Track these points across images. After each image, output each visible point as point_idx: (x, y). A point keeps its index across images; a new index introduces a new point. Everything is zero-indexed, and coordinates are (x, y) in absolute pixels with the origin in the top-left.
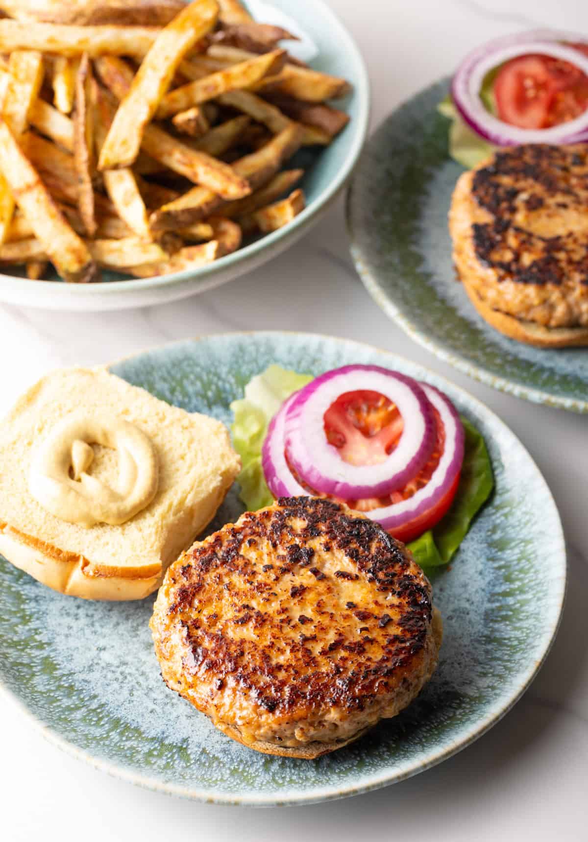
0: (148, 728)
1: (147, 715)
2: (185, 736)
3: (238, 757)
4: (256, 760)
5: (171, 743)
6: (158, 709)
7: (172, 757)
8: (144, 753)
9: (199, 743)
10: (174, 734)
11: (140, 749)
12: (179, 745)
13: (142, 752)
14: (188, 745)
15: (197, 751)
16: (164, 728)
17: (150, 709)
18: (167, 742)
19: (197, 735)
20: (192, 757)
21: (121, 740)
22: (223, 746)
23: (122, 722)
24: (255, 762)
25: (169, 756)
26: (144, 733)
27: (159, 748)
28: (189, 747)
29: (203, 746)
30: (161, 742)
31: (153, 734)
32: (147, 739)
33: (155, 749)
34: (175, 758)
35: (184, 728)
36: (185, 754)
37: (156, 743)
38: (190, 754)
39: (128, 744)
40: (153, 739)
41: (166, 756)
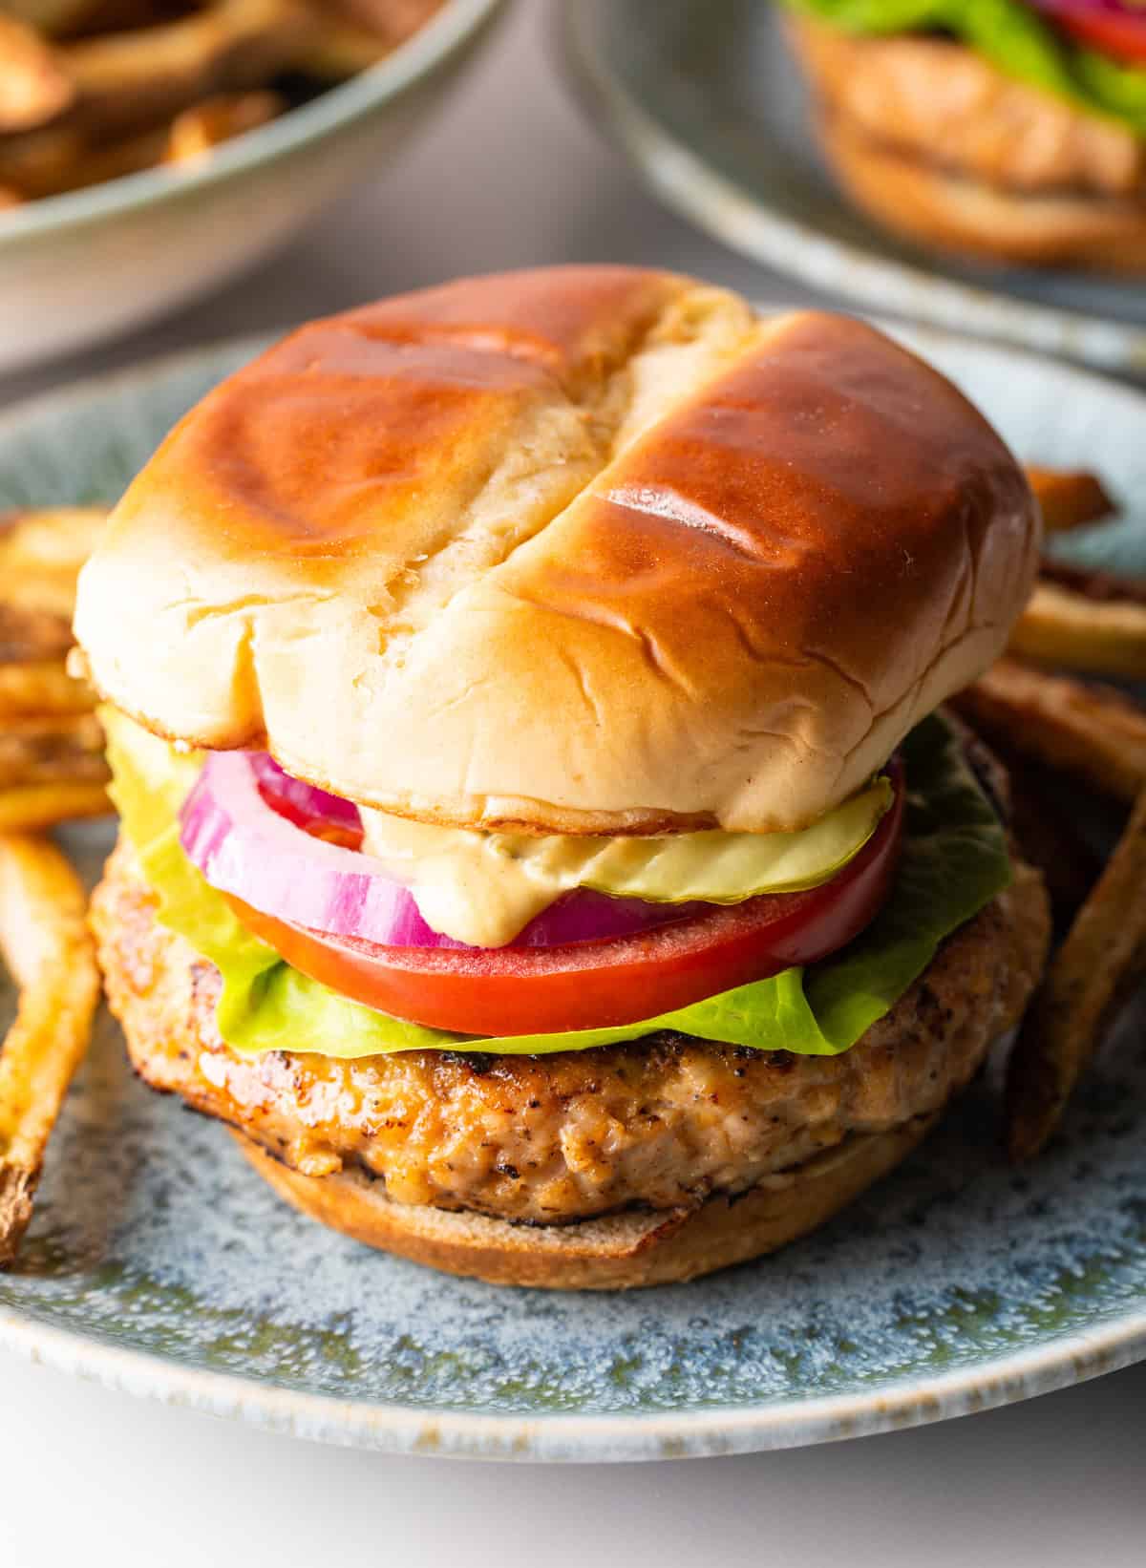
0: (215, 1287)
1: (212, 1257)
2: (341, 1306)
3: (521, 1357)
4: (581, 1363)
5: (294, 1322)
6: (252, 1241)
7: (298, 1354)
8: (202, 1343)
9: (388, 1324)
10: (305, 1301)
11: (187, 1334)
12: (323, 1328)
13: (196, 1341)
14: (351, 1328)
15: (380, 1344)
16: (270, 1287)
17: (223, 1240)
18: (279, 1321)
19: (382, 1305)
20: (364, 1356)
21: (126, 1311)
22: (469, 1331)
23: (129, 1270)
24: (581, 1368)
25: (288, 1351)
26: (201, 1298)
27: (252, 1334)
28: (355, 1333)
29: (403, 1329)
30: (262, 1322)
31: (232, 1300)
32: (212, 1313)
33: (239, 1336)
34: (305, 1358)
35: (339, 1286)
36: (341, 1348)
37: (240, 1323)
38: (359, 1349)
39: (149, 1321)
40: (231, 1314)
41: (278, 1352)
